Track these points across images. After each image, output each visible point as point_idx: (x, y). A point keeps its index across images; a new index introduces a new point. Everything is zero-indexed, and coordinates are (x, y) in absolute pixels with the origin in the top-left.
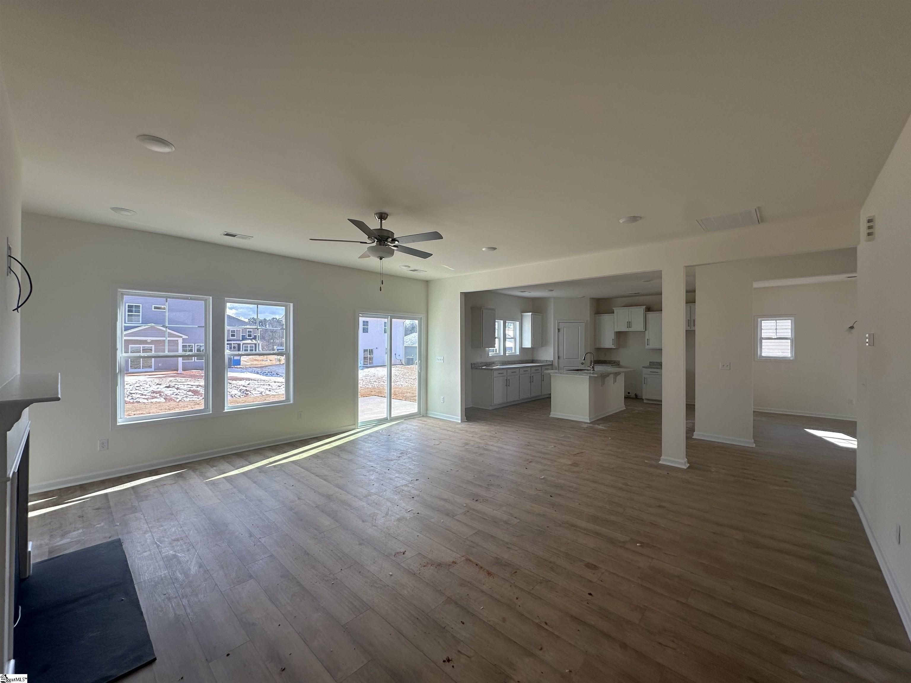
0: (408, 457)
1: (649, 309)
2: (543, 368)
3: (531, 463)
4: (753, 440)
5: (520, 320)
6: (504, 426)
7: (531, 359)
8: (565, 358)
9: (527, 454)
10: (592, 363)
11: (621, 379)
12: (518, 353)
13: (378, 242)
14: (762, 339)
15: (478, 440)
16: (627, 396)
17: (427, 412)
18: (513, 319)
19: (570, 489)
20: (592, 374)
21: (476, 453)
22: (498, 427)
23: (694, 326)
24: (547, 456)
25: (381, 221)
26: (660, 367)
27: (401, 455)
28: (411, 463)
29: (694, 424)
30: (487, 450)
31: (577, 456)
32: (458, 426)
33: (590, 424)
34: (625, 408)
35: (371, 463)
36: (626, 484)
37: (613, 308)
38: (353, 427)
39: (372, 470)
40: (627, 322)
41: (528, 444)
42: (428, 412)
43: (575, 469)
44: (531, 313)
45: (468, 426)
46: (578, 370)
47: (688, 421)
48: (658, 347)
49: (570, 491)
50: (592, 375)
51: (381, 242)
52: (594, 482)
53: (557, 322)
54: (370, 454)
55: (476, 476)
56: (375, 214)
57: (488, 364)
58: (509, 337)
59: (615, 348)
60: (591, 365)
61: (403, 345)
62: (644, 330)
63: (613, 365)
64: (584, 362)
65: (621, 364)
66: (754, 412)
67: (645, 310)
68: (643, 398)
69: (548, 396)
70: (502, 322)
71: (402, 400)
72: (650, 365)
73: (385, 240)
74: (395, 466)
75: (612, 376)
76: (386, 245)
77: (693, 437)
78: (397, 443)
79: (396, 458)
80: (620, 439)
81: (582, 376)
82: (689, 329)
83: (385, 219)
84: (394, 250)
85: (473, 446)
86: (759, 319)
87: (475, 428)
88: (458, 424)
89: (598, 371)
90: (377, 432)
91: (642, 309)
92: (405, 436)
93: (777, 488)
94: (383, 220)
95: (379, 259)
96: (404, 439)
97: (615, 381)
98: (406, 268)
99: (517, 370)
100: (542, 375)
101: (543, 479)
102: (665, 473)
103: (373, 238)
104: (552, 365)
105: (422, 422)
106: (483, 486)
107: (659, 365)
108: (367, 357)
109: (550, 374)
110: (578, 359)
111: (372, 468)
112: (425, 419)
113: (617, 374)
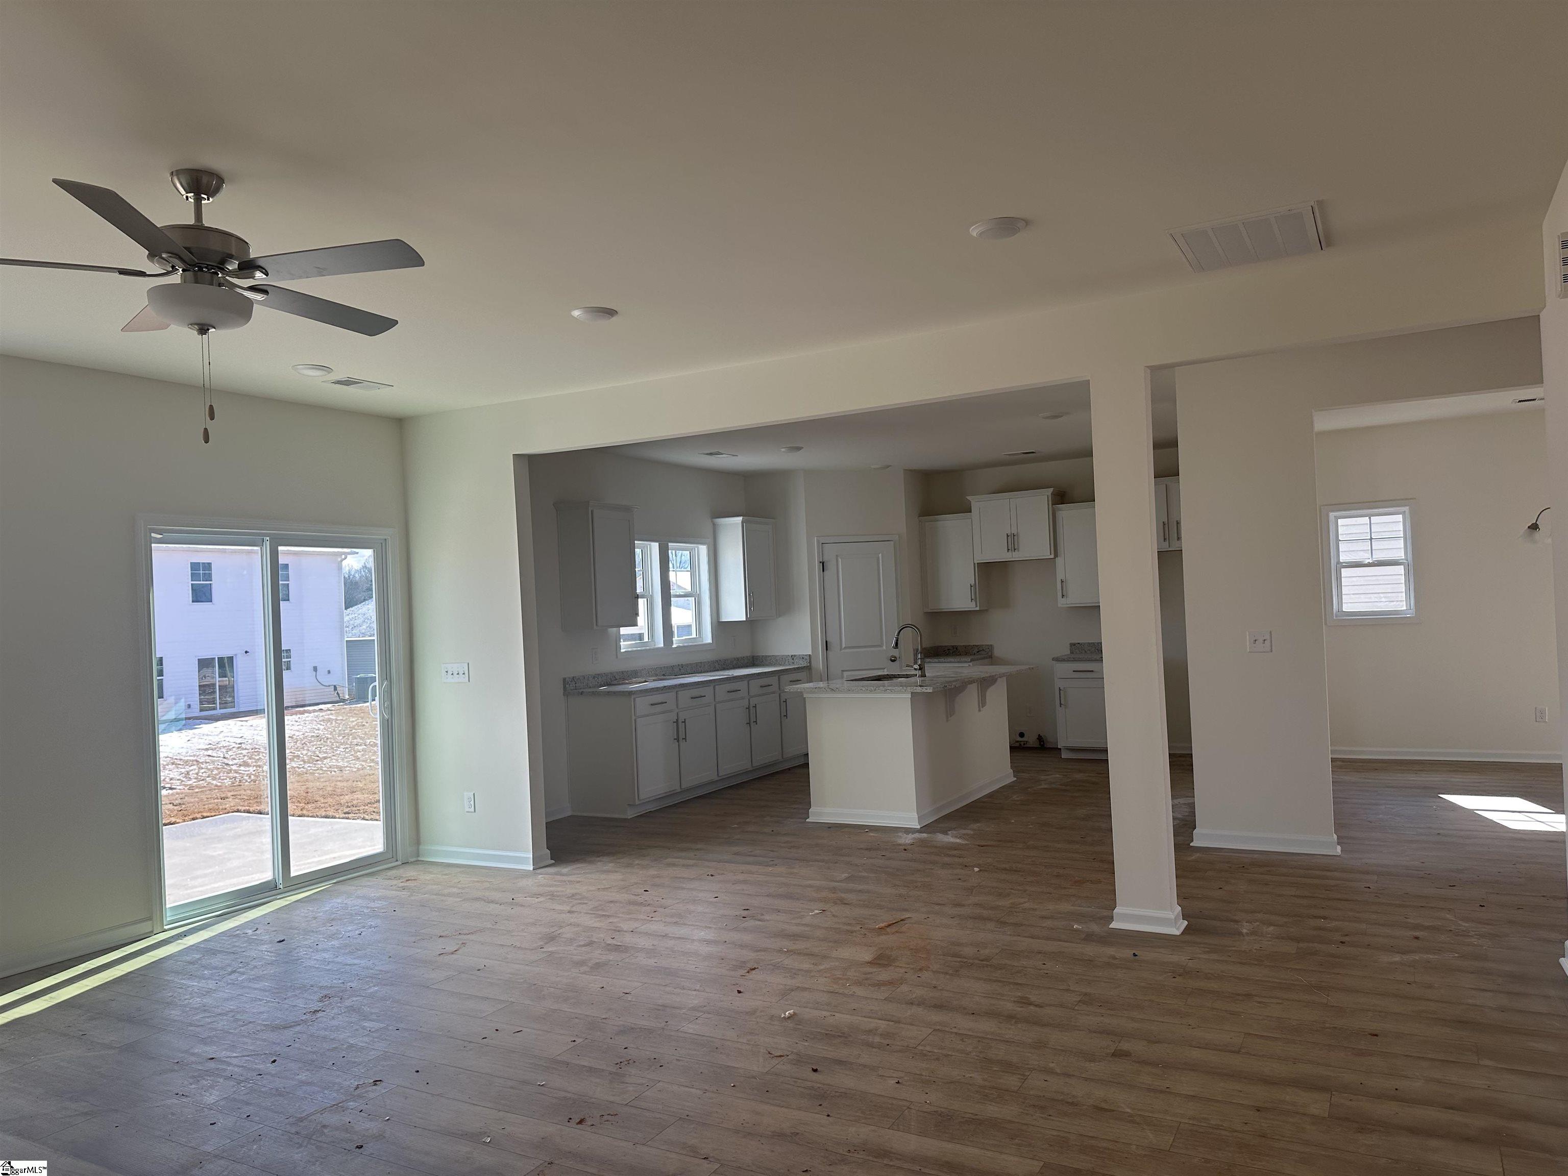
0: (347, 1007)
1: (1062, 497)
2: (786, 678)
3: (754, 972)
4: (1335, 836)
5: (710, 540)
6: (674, 865)
7: (747, 653)
8: (844, 646)
9: (742, 946)
10: (919, 656)
11: (998, 697)
12: (708, 638)
13: (187, 273)
14: (1341, 565)
15: (589, 921)
16: (1017, 745)
17: (418, 850)
18: (687, 536)
19: (871, 1039)
20: (920, 686)
21: (582, 963)
22: (652, 872)
23: (1179, 538)
24: (800, 945)
25: (198, 200)
26: (1098, 657)
27: (321, 1004)
28: (356, 1027)
29: (1192, 806)
30: (617, 948)
31: (888, 934)
32: (523, 883)
33: (921, 833)
34: (1016, 779)
35: (208, 1048)
36: (1024, 1002)
37: (968, 498)
38: (145, 927)
39: (209, 1073)
40: (1008, 536)
41: (745, 913)
42: (421, 847)
43: (884, 975)
44: (741, 518)
45: (559, 878)
46: (879, 678)
47: (1176, 801)
48: (1088, 601)
49: (871, 1045)
50: (919, 690)
51: (199, 273)
52: (939, 1007)
53: (818, 542)
54: (207, 1014)
55: (579, 1040)
56: (172, 174)
57: (617, 677)
58: (680, 592)
59: (978, 609)
60: (915, 663)
61: (342, 636)
62: (1052, 556)
63: (976, 657)
64: (897, 655)
65: (997, 652)
66: (1333, 760)
67: (1052, 501)
68: (1059, 747)
69: (802, 761)
70: (655, 546)
71: (334, 817)
72: (1072, 653)
73: (213, 267)
74: (296, 1045)
75: (973, 689)
76: (220, 285)
77: (1191, 845)
78: (312, 963)
79: (304, 1017)
80: (1005, 869)
81: (893, 696)
82: (1165, 546)
83: (211, 193)
84: (250, 302)
85: (572, 940)
86: (1332, 515)
87: (579, 882)
88: (524, 874)
89: (937, 677)
90: (237, 936)
91: (1043, 497)
92: (338, 939)
93: (1397, 958)
94: (205, 197)
95: (196, 333)
96: (333, 947)
97: (982, 703)
98: (318, 373)
99: (708, 691)
100: (783, 699)
101: (789, 1018)
102: (1128, 953)
103: (164, 256)
104: (809, 668)
105: (403, 884)
106: (603, 1070)
107: (1094, 651)
108: (214, 685)
109: (802, 696)
110: (881, 646)
111: (212, 1065)
112: (410, 872)
113: (985, 683)
